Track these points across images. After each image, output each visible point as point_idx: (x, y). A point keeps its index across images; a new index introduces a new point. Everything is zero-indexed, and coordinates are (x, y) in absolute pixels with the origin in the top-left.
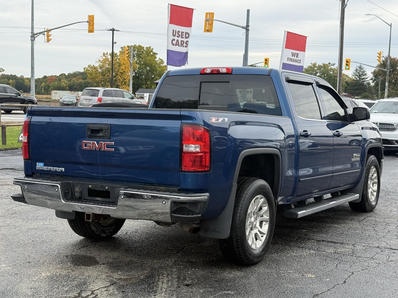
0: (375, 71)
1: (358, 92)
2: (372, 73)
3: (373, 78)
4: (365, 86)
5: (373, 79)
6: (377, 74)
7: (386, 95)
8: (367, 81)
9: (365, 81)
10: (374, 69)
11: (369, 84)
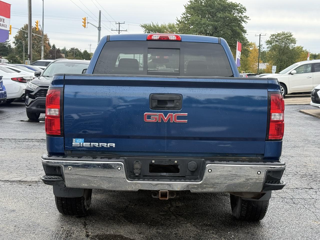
0: (16, 36)
1: (2, 53)
2: (14, 38)
3: (15, 41)
4: (7, 48)
5: (15, 43)
6: (18, 38)
7: (42, 56)
8: (8, 44)
9: (7, 44)
10: (16, 35)
11: (10, 46)
